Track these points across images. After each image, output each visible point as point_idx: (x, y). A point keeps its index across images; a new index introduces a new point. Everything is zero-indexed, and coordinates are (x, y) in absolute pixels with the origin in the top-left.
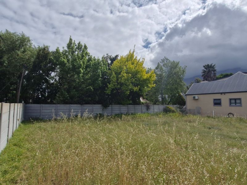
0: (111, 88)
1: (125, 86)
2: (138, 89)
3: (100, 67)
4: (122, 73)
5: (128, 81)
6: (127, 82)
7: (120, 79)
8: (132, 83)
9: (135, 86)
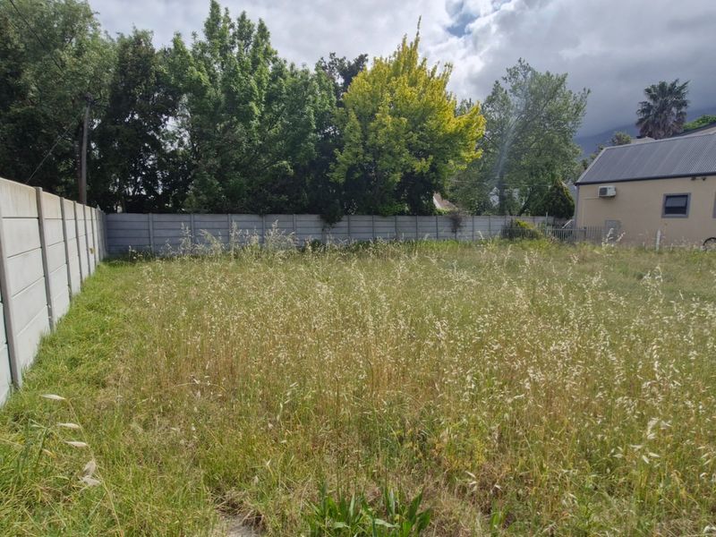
0: (344, 162)
1: (387, 156)
2: (428, 166)
3: (310, 96)
4: (378, 115)
5: (397, 139)
6: (394, 142)
7: (372, 136)
8: (409, 146)
9: (419, 157)
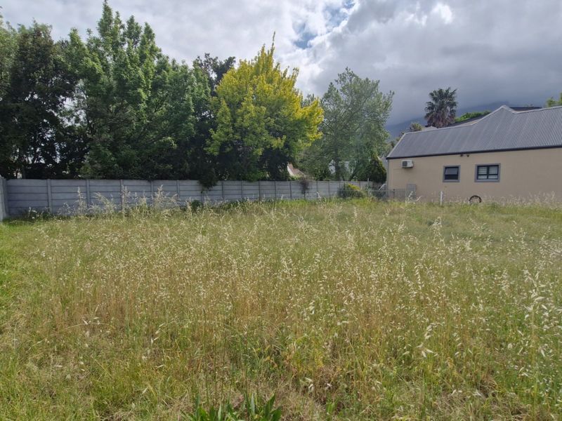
0: (217, 139)
1: (251, 135)
2: (282, 144)
3: (189, 87)
4: (243, 103)
5: (259, 122)
6: (256, 125)
7: (239, 119)
8: (268, 128)
9: (275, 136)
